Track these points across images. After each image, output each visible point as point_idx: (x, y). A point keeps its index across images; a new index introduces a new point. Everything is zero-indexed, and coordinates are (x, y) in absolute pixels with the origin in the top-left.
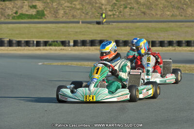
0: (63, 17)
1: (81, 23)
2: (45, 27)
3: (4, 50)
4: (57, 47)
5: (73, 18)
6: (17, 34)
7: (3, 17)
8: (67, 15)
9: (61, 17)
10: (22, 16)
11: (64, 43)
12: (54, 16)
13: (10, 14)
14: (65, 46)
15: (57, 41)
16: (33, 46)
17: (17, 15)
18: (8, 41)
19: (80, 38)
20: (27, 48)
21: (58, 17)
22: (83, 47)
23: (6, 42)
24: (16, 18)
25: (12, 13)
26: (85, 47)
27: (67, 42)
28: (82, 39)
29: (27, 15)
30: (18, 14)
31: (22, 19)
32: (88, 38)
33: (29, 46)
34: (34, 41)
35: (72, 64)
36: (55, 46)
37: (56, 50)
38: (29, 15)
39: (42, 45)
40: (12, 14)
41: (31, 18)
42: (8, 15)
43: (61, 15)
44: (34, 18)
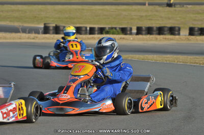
1: (147, 4)
2: (102, 10)
3: (48, 39)
6: (67, 18)
11: (124, 31)
14: (126, 34)
15: (115, 28)
16: (86, 33)
18: (53, 27)
19: (145, 24)
22: (148, 36)
23: (51, 28)
26: (152, 36)
27: (129, 29)
28: (148, 26)
32: (155, 24)
33: (81, 34)
34: (86, 28)
35: (133, 57)
36: (113, 33)
39: (96, 32)
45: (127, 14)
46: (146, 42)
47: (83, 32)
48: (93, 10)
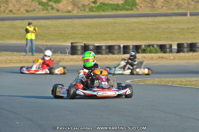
0: (163, 7)
1: (188, 15)
3: (77, 61)
4: (153, 55)
5: (178, 8)
6: (97, 34)
7: (76, 9)
8: (169, 5)
9: (160, 7)
10: (103, 6)
11: (162, 48)
12: (149, 5)
13: (86, 4)
14: (165, 52)
15: (153, 46)
16: (119, 53)
17: (96, 5)
18: (82, 46)
20: (110, 56)
21: (156, 6)
22: (191, 54)
23: (79, 48)
24: (94, 9)
25: (89, 2)
26: (195, 54)
27: (168, 46)
29: (111, 5)
30: (98, 4)
31: (104, 11)
33: (113, 53)
34: (119, 46)
36: (151, 52)
37: (152, 59)
38: (114, 5)
40: (89, 4)
41: (116, 10)
42: (84, 6)
43: (160, 4)
44: (121, 10)
45: (165, 27)
46: (188, 61)
47: (116, 52)
48: (127, 23)
